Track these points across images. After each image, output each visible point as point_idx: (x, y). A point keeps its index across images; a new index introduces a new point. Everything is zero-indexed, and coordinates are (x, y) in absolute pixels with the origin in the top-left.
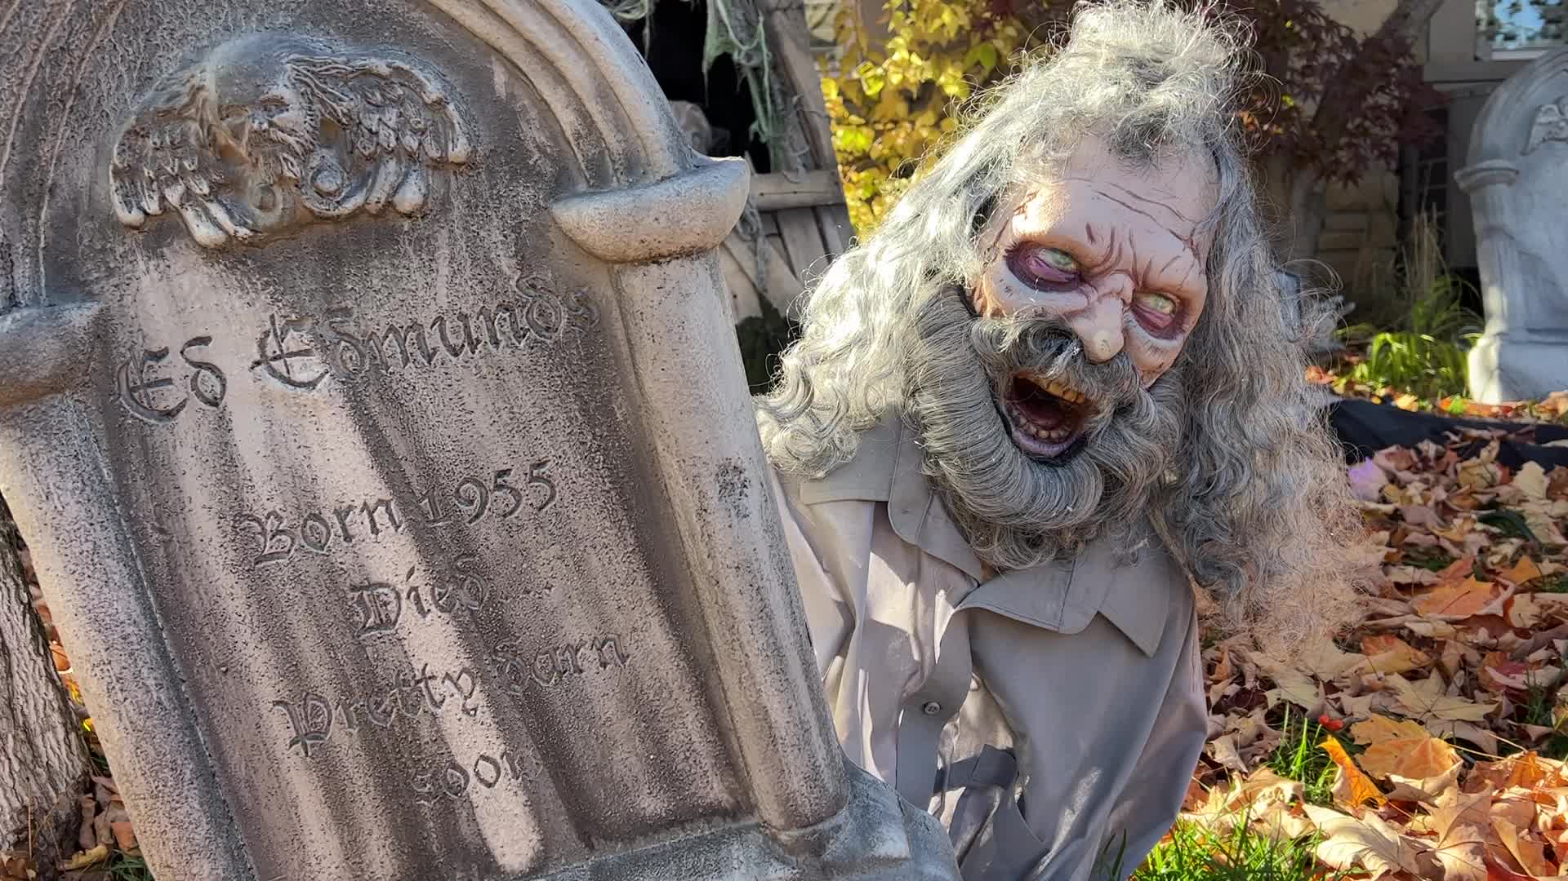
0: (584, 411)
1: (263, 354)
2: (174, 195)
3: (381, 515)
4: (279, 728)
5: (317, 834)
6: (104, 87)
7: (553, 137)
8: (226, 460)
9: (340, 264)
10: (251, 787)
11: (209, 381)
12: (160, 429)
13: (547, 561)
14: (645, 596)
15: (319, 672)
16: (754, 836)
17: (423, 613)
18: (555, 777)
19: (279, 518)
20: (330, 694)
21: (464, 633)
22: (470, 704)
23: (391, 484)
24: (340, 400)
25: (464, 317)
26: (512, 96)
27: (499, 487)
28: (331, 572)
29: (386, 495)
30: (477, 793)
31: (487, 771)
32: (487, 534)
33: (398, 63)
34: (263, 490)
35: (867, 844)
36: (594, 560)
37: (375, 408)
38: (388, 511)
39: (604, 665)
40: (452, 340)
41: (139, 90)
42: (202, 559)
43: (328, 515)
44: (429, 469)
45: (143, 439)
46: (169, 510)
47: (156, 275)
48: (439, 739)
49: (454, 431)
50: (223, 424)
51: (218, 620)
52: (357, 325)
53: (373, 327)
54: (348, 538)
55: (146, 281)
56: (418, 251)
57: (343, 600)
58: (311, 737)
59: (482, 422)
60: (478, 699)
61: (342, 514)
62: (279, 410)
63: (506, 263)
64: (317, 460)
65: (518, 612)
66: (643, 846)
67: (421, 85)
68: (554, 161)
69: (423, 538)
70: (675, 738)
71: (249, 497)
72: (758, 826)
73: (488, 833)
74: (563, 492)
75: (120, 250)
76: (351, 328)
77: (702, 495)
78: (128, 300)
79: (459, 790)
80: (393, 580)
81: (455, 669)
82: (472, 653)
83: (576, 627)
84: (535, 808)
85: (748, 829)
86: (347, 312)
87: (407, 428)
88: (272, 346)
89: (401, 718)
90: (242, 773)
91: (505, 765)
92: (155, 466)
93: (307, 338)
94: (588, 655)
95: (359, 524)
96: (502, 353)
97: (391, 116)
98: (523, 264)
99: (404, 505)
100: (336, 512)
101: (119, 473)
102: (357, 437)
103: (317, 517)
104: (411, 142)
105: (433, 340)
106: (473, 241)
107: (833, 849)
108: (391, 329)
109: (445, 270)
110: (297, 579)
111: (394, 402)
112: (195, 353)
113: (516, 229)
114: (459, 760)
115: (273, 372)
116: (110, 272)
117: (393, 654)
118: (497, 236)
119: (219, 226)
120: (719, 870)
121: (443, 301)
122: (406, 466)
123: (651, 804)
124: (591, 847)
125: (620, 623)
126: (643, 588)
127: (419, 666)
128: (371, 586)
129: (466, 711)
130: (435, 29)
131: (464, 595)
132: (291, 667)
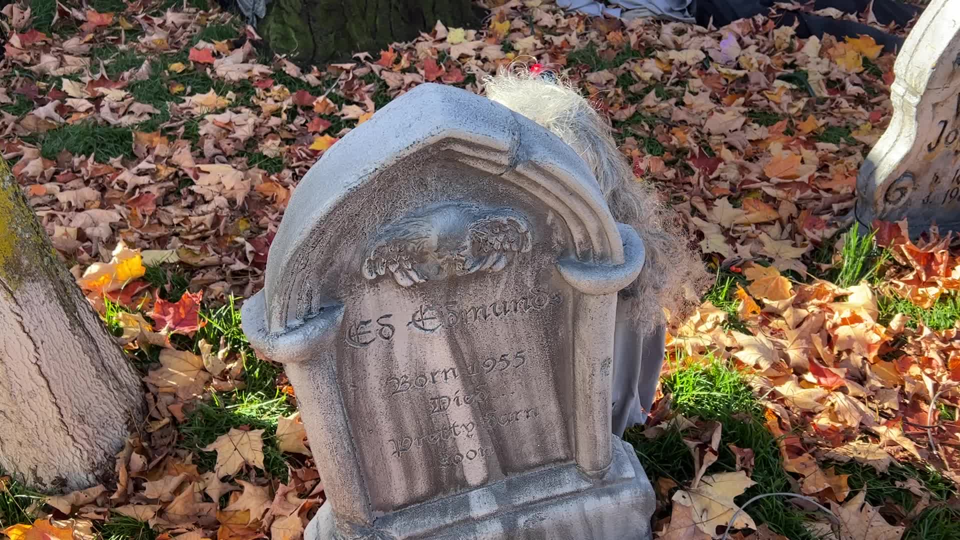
0: (546, 333)
1: (413, 320)
2: (393, 268)
3: (450, 373)
4: (390, 448)
5: (397, 482)
6: (367, 224)
7: (566, 239)
8: (389, 358)
9: (457, 285)
10: (373, 469)
11: (388, 330)
12: (361, 349)
13: (515, 385)
14: (551, 394)
15: (410, 427)
16: (573, 469)
17: (458, 404)
18: (498, 454)
19: (407, 377)
20: (413, 435)
21: (474, 411)
22: (470, 433)
23: (457, 362)
24: (444, 334)
25: (505, 303)
26: (553, 224)
27: (501, 360)
28: (424, 394)
29: (454, 366)
30: (465, 462)
31: (472, 455)
32: (492, 377)
33: (511, 218)
34: (402, 368)
35: (620, 473)
36: (534, 383)
37: (458, 336)
38: (454, 372)
39: (528, 417)
40: (498, 311)
41: (384, 224)
42: (370, 394)
43: (428, 375)
44: (474, 356)
45: (353, 355)
46: (359, 379)
47: (373, 294)
48: (455, 446)
49: (489, 342)
50: (390, 346)
51: (371, 415)
52: (458, 307)
53: (465, 308)
54: (434, 382)
55: (367, 295)
56: (493, 280)
57: (426, 403)
58: (402, 451)
59: (501, 339)
60: (474, 431)
61: (433, 374)
62: (416, 339)
63: (529, 283)
64: (428, 356)
65: (497, 403)
66: (527, 473)
67: (518, 225)
68: (563, 246)
69: (466, 380)
70: (549, 439)
71: (395, 371)
72: (574, 465)
73: (467, 475)
74: (528, 360)
75: (358, 285)
76: (456, 308)
77: (594, 370)
78: (357, 303)
79: (458, 461)
80: (449, 395)
81: (466, 423)
82: (476, 417)
83: (520, 405)
84: (488, 465)
85: (571, 466)
86: (455, 303)
87: (470, 342)
88: (419, 316)
89: (440, 440)
90: (371, 465)
91: (479, 452)
92: (356, 364)
93: (435, 312)
94: (523, 414)
95: (440, 377)
96: (518, 315)
97: (501, 238)
98: (537, 282)
99: (461, 369)
100: (432, 374)
101: (339, 368)
102: (448, 348)
103: (424, 376)
104: (507, 246)
105: (490, 311)
106: (519, 275)
107: (607, 476)
108: (473, 308)
109: (502, 287)
110: (409, 398)
111: (466, 333)
112: (383, 321)
113: (538, 272)
114: (461, 452)
115: (416, 325)
116: (351, 293)
117: (442, 420)
118: (529, 274)
119: (411, 279)
120: (560, 484)
121: (498, 298)
122: (465, 356)
123: (533, 460)
124: (506, 475)
125: (538, 403)
126: (551, 392)
127: (452, 423)
128: (439, 398)
129: (468, 436)
130: (528, 200)
131: (477, 398)
132: (399, 427)
